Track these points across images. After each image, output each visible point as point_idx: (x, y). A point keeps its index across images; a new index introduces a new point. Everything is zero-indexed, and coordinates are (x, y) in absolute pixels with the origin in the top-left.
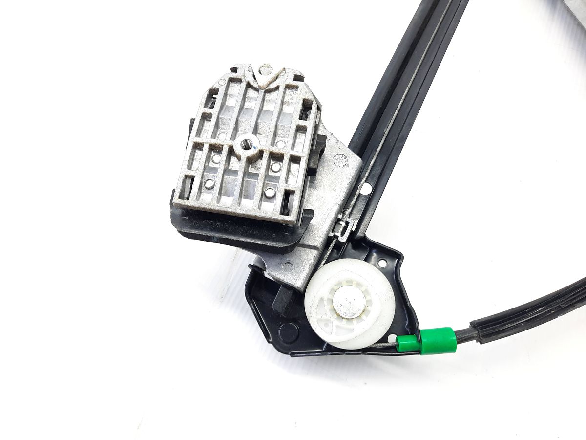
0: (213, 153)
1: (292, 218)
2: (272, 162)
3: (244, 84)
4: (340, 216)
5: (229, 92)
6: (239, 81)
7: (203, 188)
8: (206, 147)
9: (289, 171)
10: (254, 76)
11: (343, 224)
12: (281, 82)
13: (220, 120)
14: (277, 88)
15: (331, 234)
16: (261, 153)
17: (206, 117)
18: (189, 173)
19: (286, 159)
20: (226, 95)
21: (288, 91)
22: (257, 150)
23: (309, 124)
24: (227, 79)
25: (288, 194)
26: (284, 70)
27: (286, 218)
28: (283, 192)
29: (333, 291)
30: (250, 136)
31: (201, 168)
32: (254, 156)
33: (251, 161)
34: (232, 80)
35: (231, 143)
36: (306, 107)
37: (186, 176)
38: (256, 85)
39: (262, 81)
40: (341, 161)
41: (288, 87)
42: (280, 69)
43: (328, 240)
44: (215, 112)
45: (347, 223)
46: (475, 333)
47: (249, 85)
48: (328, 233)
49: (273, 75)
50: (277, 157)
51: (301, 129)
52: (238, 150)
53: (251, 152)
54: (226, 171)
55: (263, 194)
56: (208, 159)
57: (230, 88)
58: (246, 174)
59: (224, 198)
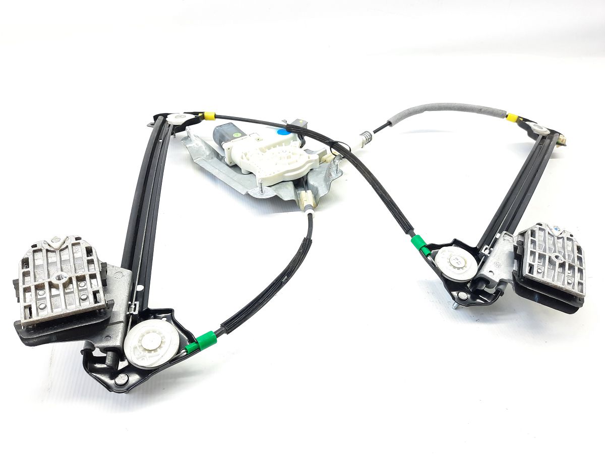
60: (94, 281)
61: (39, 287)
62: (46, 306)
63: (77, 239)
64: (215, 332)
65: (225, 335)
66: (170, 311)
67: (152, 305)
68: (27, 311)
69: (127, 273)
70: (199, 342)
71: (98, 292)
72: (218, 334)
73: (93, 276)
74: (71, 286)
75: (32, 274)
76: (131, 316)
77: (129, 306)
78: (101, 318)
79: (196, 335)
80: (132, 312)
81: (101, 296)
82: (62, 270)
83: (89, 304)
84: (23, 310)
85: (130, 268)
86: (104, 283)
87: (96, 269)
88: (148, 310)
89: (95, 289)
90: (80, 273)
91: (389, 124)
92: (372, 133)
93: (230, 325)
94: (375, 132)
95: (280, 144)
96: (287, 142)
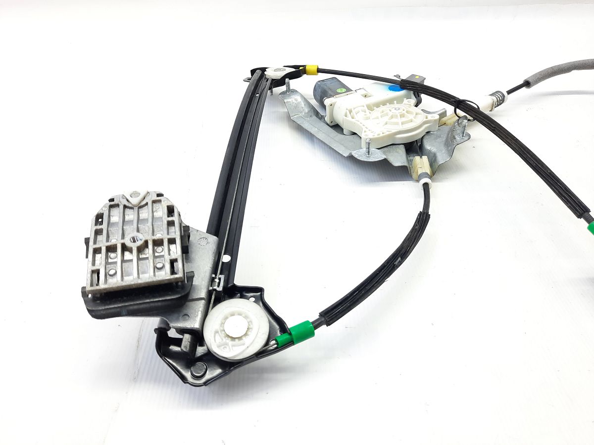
0: (109, 254)
1: (180, 275)
2: (155, 248)
3: (121, 207)
4: (214, 276)
5: (111, 214)
6: (117, 205)
7: (108, 276)
8: (104, 250)
9: (169, 250)
10: (128, 200)
11: (217, 280)
12: (149, 200)
13: (110, 232)
14: (147, 204)
15: (211, 288)
16: (146, 242)
17: (98, 232)
18: (94, 268)
19: (166, 243)
20: (109, 216)
21: (154, 205)
22: (143, 241)
23: (175, 218)
24: (108, 207)
25: (173, 262)
26: (148, 193)
27: (176, 276)
28: (169, 261)
29: (223, 324)
30: (135, 234)
31: (104, 262)
32: (141, 245)
33: (140, 250)
34: (111, 207)
35: (122, 241)
36: (171, 211)
37: (93, 272)
38: (130, 205)
39: (135, 201)
40: (203, 242)
41: (154, 202)
42: (145, 192)
43: (210, 293)
44: (104, 226)
45: (220, 279)
46: (323, 319)
47: (125, 207)
48: (208, 288)
49: (141, 197)
50: (158, 243)
51: (171, 224)
52: (129, 243)
53: (139, 243)
54: (123, 261)
55: (155, 268)
56: (107, 257)
57: (111, 212)
58: (139, 259)
59: (126, 278)
60: (173, 247)
61: (111, 249)
62: (116, 273)
63: (159, 195)
64: (313, 323)
65: (324, 327)
66: (260, 290)
67: (240, 280)
68: (95, 276)
69: (213, 239)
70: (293, 333)
71: (176, 260)
72: (317, 325)
73: (172, 241)
74: (147, 250)
75: (105, 232)
76: (214, 292)
77: (212, 280)
78: (177, 293)
79: (290, 324)
80: (215, 288)
81: (179, 265)
82: (138, 231)
83: (164, 275)
84: (89, 275)
85: (216, 233)
86: (185, 250)
87: (176, 233)
88: (234, 286)
89: (173, 257)
90: (158, 236)
91: (527, 84)
92: (506, 94)
93: (331, 315)
94: (509, 92)
95: (391, 101)
96: (399, 100)
